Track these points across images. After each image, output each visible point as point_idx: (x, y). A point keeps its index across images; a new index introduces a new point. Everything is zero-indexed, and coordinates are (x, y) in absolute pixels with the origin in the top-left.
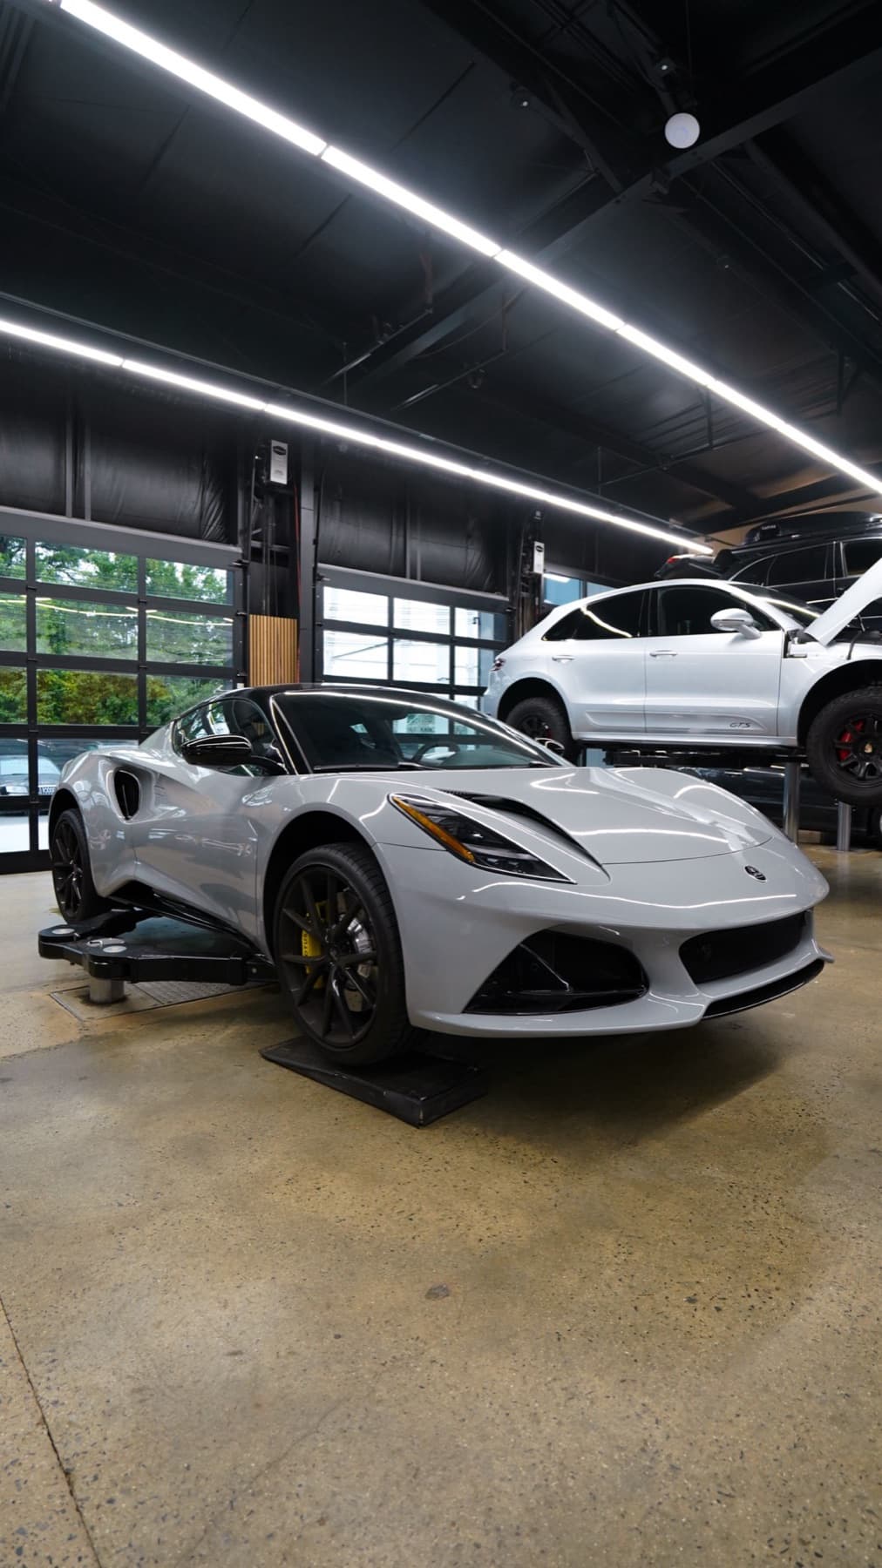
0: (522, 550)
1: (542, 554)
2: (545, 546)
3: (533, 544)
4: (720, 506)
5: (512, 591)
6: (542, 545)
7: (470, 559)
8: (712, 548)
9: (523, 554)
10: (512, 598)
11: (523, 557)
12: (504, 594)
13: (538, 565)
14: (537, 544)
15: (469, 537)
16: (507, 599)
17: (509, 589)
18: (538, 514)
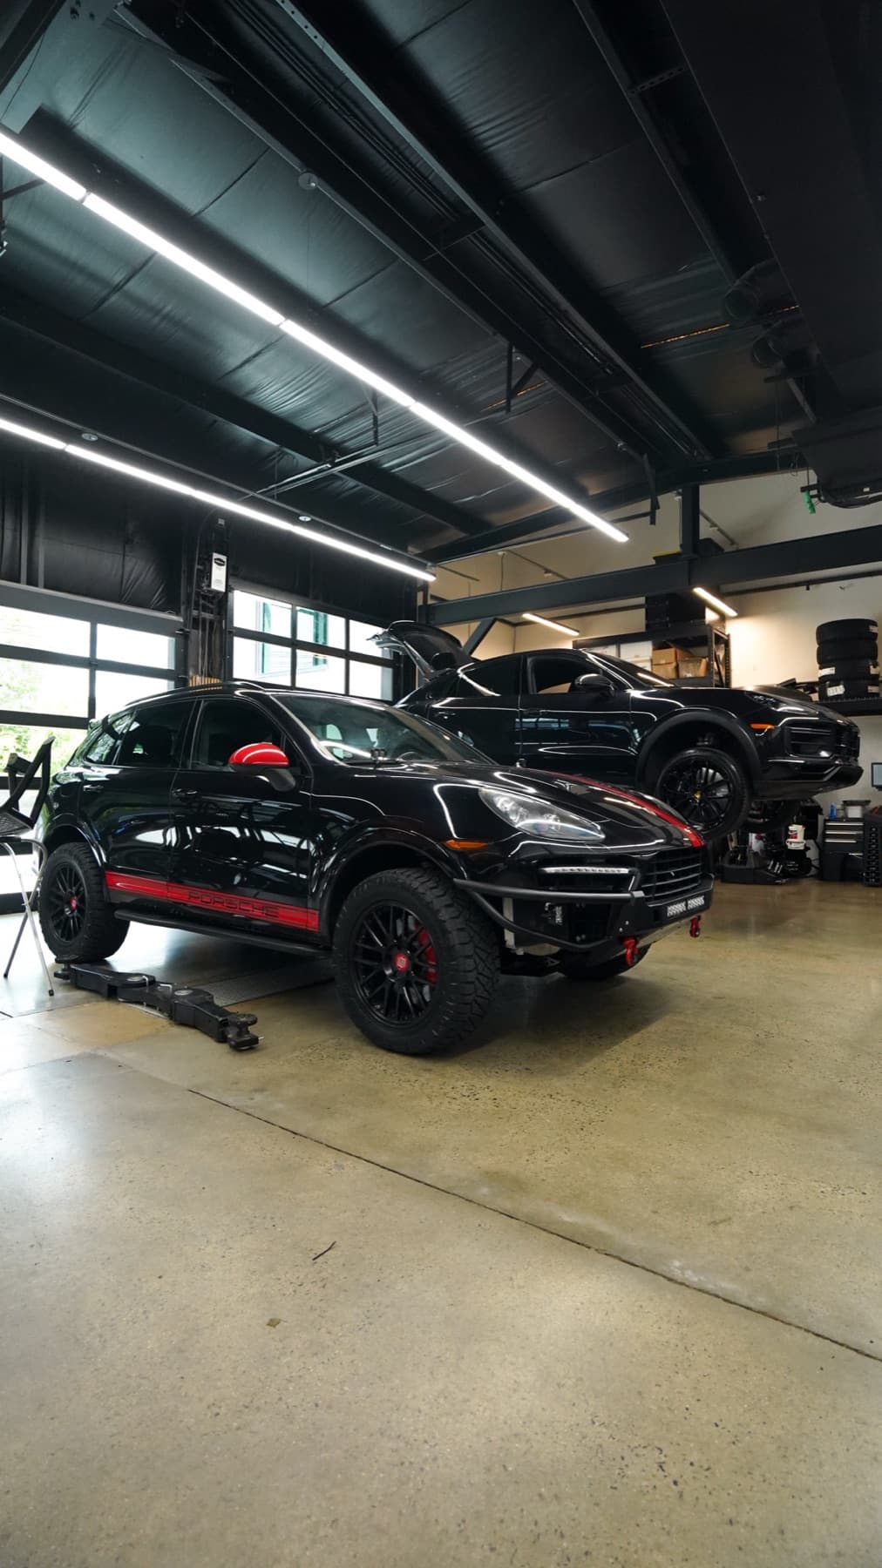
0: (196, 562)
1: (224, 568)
2: (228, 560)
3: (212, 556)
4: (454, 534)
5: (186, 610)
6: (224, 558)
7: (127, 569)
8: (434, 575)
9: (197, 567)
10: (185, 619)
11: (198, 570)
12: (178, 614)
13: (219, 581)
14: (216, 556)
15: (127, 541)
16: (182, 620)
17: (183, 608)
18: (221, 522)
